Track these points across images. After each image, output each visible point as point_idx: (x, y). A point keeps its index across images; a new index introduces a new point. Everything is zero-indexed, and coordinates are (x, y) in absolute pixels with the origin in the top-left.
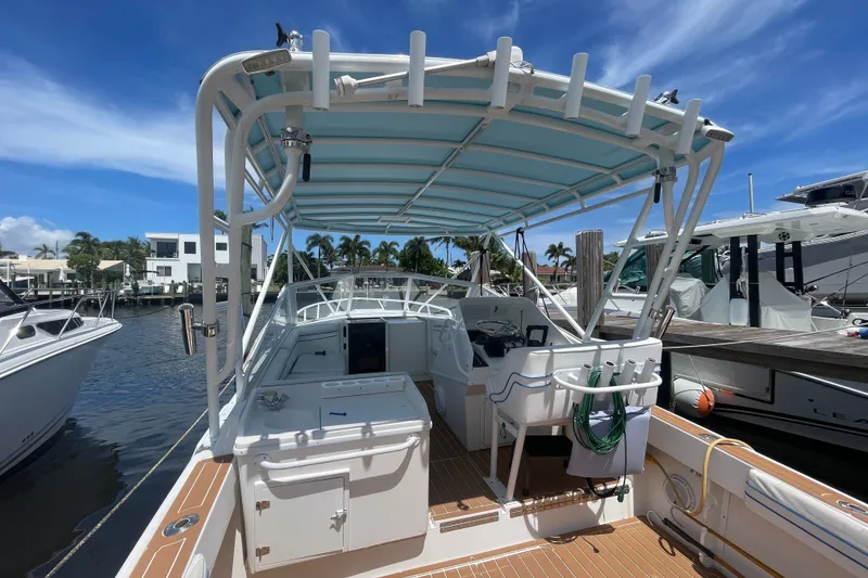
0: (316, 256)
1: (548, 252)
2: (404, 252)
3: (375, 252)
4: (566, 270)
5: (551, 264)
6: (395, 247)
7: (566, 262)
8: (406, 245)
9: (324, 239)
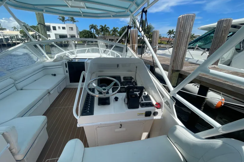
0: (93, 32)
1: (168, 33)
2: (120, 31)
3: (111, 31)
4: (173, 39)
5: (168, 37)
6: (117, 29)
7: (173, 36)
8: (121, 29)
9: (95, 26)
